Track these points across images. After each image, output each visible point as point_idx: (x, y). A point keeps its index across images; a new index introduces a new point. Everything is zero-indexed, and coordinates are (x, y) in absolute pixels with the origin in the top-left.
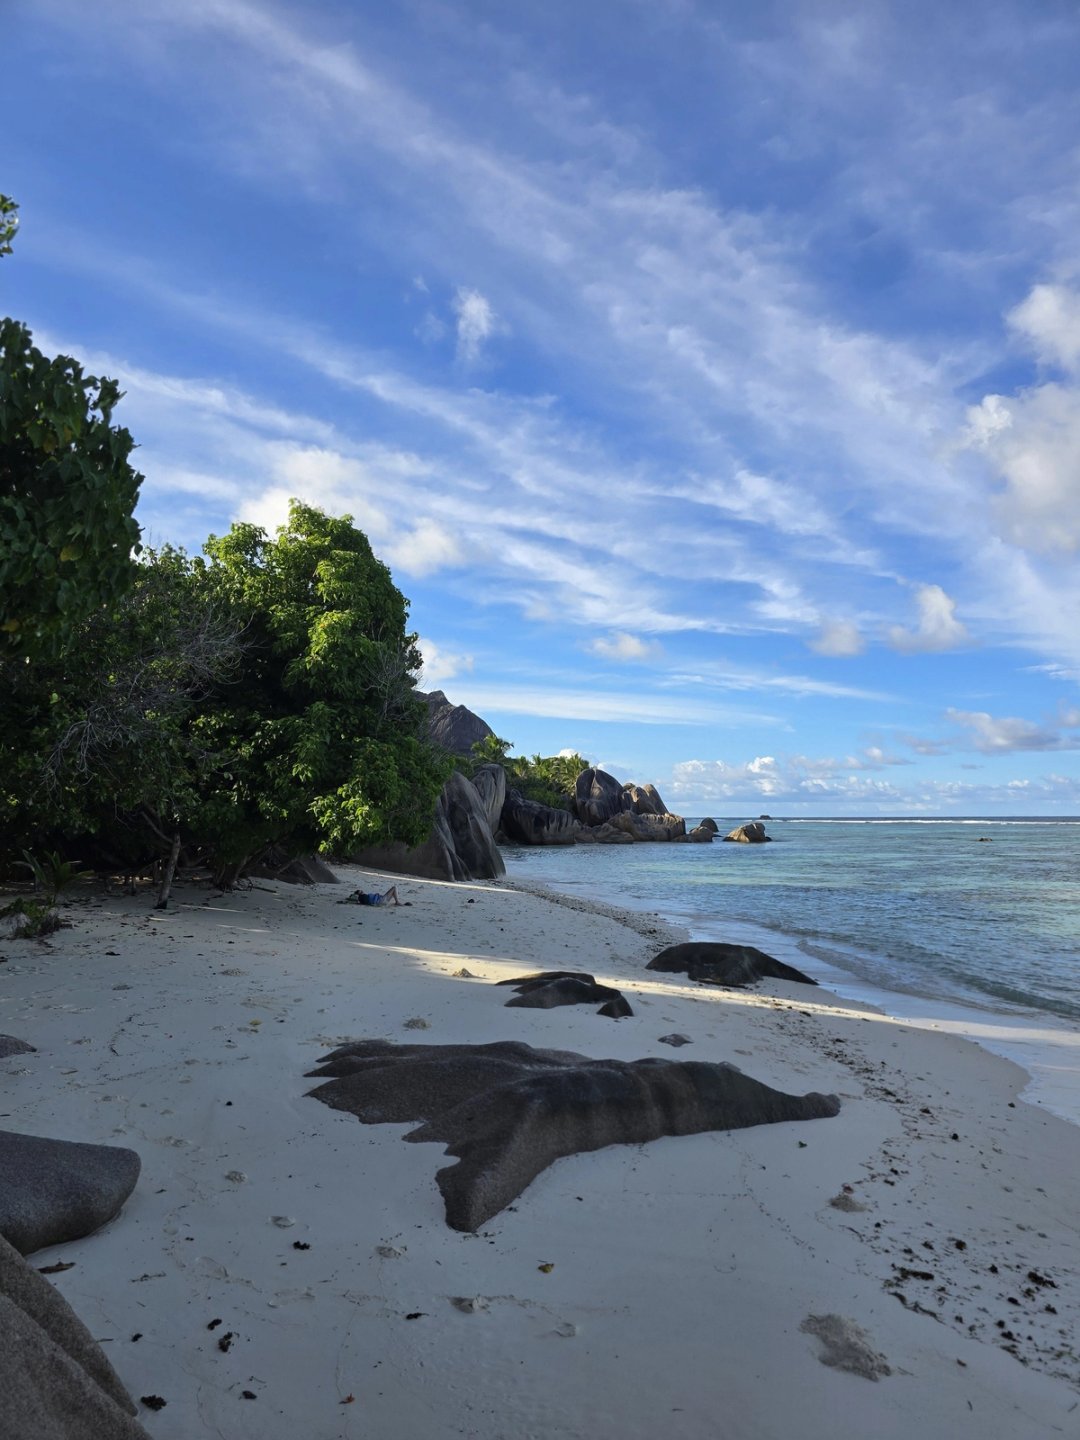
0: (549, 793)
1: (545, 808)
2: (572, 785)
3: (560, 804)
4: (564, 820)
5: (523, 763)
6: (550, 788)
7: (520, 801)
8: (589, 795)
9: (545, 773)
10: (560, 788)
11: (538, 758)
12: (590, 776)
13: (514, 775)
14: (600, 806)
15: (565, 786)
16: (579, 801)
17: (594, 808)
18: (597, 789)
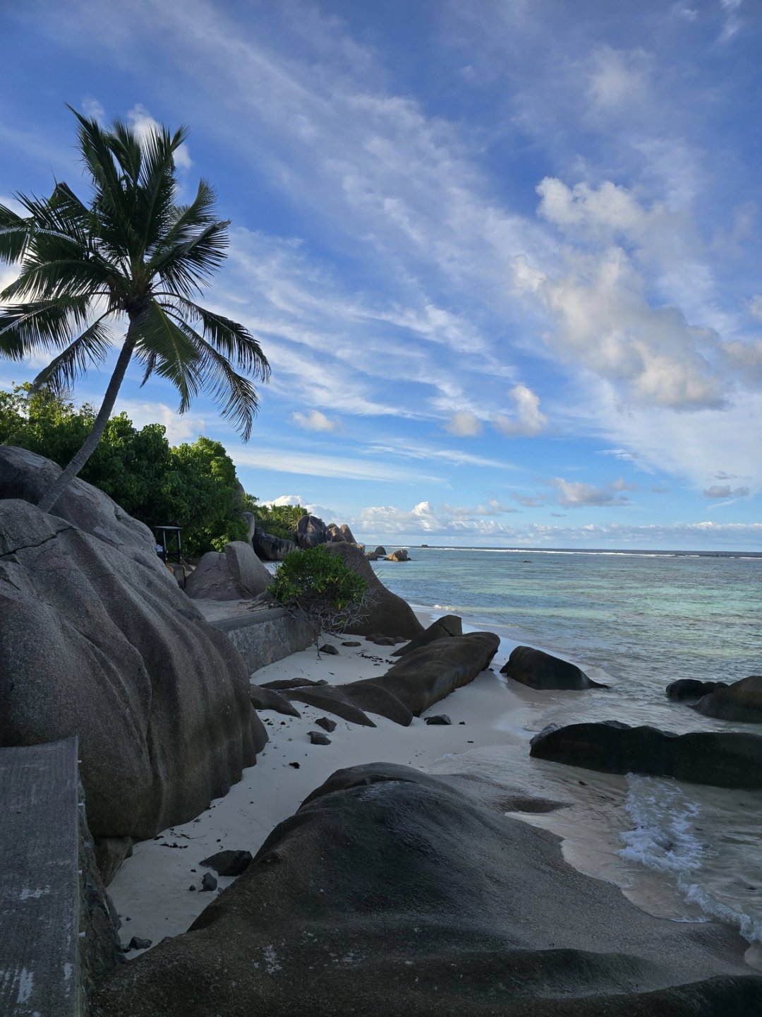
0: (281, 529)
1: (279, 539)
2: (295, 524)
3: (287, 537)
4: (290, 546)
5: (264, 509)
6: (281, 527)
7: (263, 534)
8: (306, 531)
9: (278, 516)
10: (287, 527)
11: (274, 506)
12: (307, 519)
13: (259, 518)
14: (312, 538)
15: (291, 525)
16: (299, 535)
17: (309, 539)
18: (311, 528)
